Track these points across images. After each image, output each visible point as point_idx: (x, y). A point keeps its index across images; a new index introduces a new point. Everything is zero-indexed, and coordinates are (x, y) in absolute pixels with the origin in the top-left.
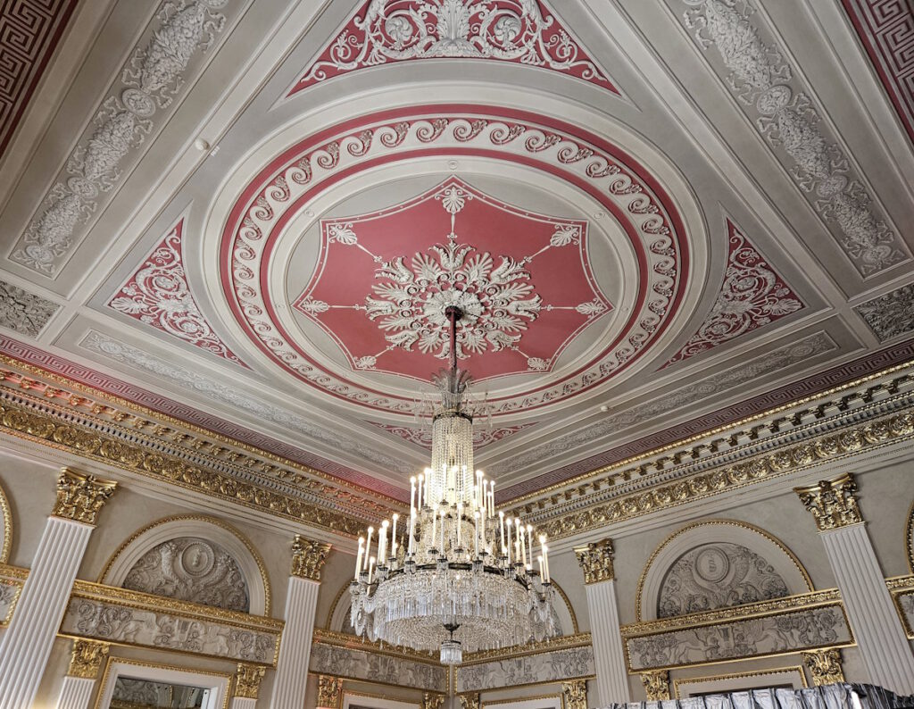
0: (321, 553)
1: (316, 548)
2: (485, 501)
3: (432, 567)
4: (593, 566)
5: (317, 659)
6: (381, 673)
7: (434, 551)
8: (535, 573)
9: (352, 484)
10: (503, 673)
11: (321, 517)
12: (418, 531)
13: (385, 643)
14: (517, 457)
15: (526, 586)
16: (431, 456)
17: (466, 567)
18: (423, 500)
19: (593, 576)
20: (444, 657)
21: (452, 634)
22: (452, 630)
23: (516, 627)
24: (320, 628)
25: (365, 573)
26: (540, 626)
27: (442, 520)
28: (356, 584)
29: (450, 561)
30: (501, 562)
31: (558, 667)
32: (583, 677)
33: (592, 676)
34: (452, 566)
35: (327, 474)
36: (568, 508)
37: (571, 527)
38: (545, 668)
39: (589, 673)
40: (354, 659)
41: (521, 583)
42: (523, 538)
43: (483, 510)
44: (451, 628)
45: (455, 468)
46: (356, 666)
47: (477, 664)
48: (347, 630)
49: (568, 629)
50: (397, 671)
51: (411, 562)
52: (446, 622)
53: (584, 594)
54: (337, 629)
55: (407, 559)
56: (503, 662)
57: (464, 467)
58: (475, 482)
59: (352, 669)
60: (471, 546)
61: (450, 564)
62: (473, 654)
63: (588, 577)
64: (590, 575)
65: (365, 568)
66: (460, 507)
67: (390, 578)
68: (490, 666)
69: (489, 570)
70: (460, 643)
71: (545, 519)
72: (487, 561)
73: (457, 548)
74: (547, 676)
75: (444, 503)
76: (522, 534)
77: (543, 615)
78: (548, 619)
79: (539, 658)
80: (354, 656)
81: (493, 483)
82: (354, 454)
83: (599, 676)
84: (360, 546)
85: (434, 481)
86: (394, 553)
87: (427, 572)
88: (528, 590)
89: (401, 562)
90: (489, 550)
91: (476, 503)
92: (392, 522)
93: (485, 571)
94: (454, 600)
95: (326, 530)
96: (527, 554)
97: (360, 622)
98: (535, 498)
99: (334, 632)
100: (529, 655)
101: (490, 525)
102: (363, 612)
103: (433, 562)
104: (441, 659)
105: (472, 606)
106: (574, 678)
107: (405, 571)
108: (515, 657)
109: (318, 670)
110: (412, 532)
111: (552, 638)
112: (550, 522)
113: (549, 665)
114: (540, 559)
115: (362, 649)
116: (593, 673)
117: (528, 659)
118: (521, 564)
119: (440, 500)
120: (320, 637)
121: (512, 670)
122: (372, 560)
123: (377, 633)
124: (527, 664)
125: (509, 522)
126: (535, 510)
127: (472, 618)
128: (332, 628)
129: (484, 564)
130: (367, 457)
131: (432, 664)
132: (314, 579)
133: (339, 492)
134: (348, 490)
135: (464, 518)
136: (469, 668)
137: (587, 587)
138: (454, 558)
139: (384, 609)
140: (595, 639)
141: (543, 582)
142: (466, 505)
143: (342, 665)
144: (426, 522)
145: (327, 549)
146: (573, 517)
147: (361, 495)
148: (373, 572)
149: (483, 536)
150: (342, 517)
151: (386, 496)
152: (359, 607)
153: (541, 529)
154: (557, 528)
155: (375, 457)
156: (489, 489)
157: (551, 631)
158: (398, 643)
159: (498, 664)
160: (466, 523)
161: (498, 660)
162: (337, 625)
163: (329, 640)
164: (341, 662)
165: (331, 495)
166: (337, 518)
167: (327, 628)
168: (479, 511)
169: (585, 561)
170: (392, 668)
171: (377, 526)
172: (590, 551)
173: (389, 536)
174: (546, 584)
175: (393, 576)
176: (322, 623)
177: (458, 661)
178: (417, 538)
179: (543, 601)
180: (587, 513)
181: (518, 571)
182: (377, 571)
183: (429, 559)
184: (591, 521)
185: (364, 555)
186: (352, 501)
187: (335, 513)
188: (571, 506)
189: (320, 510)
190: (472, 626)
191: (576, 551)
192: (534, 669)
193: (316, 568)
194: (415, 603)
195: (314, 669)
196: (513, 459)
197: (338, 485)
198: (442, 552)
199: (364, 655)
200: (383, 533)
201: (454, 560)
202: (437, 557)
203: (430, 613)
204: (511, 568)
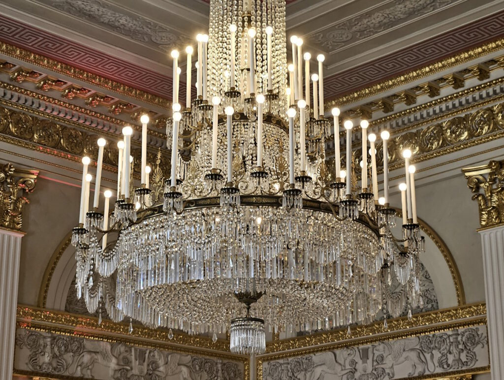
0: (21, 186)
1: (11, 177)
2: (306, 89)
3: (212, 203)
4: (495, 198)
5: (26, 352)
6: (136, 371)
7: (215, 176)
8: (392, 210)
9: (67, 66)
10: (339, 368)
11: (16, 124)
12: (187, 142)
13: (137, 324)
14: (369, 15)
15: (376, 231)
16: (207, 12)
17: (274, 201)
18: (194, 89)
19: (494, 215)
20: (236, 341)
21: (248, 309)
22: (248, 304)
23: (358, 294)
24: (29, 305)
25: (95, 214)
26: (397, 293)
27: (228, 124)
28: (82, 231)
29: (242, 192)
30: (334, 192)
31: (428, 356)
32: (468, 371)
33: (483, 369)
34: (246, 200)
35: (21, 48)
36: (457, 102)
37: (460, 135)
38: (406, 358)
39: (479, 365)
40: (90, 352)
41: (367, 225)
42: (373, 152)
43: (303, 104)
44: (248, 299)
45: (251, 33)
46: (93, 362)
47: (294, 355)
48: (74, 306)
49: (448, 298)
50: (162, 369)
51: (174, 194)
52: (238, 288)
53: (477, 243)
54: (57, 307)
55: (167, 190)
56: (338, 352)
57: (269, 30)
58: (289, 58)
59: (87, 367)
60: (281, 167)
61: (242, 197)
62: (288, 340)
63: (485, 216)
64: (489, 213)
65: (96, 204)
66: (260, 99)
67: (139, 221)
68: (316, 358)
69: (312, 205)
70: (262, 322)
71: (417, 122)
72: (309, 191)
73: (256, 170)
74: (410, 370)
75: (233, 93)
76: (372, 146)
77: (403, 274)
78: (411, 282)
79: (397, 344)
80: (88, 345)
81: (321, 58)
82: (69, 11)
83: (495, 370)
84: (85, 170)
85: (213, 54)
86: (145, 180)
87: (204, 211)
88: (379, 236)
89: (157, 194)
90: (313, 174)
91: (289, 93)
92: (138, 129)
93: (305, 207)
94: (252, 256)
95: (26, 146)
96: (380, 182)
97: (93, 290)
98: (400, 86)
99: (52, 310)
100: (381, 339)
101: (317, 131)
102: (96, 276)
103: (214, 194)
104: (232, 346)
105: (283, 264)
106: (454, 373)
107: (164, 209)
108: (358, 343)
109: (30, 368)
110: (175, 144)
111: (417, 312)
112: (425, 128)
113: (413, 355)
114: (402, 187)
115: (103, 337)
116: (485, 364)
117: (380, 348)
118: (368, 195)
119: (226, 89)
120: (29, 319)
121: (353, 363)
122: (108, 194)
123: (123, 308)
124: (377, 353)
125: (349, 125)
126: (400, 106)
127: (282, 282)
128: (49, 304)
129: (304, 196)
130: (91, 17)
131: (219, 356)
132: (13, 229)
133: (46, 80)
134: (62, 77)
135: (268, 119)
136: (281, 361)
137: (482, 233)
138: (249, 186)
139: (132, 271)
140: (491, 313)
141: (405, 222)
142: (272, 96)
143: (70, 361)
144: (200, 128)
145: (32, 179)
146: (465, 119)
147: (86, 85)
148: (111, 213)
149: (302, 150)
150: (53, 124)
151: (131, 87)
152: (88, 267)
153: (409, 139)
154: (436, 137)
155: (109, 16)
156: (314, 68)
157: (416, 299)
158: (159, 323)
159: (329, 355)
160: (273, 129)
161: (331, 348)
162: (56, 299)
163: (45, 323)
164: (68, 357)
165: (29, 86)
166: (46, 126)
167: (41, 305)
168: (294, 106)
169: (482, 191)
170: (154, 365)
171: (114, 137)
172: (490, 174)
173: (135, 151)
174: (411, 226)
175: (145, 218)
176: (32, 297)
177: (259, 348)
178: (186, 155)
179: (403, 253)
180: (491, 110)
181: (362, 207)
182: (117, 212)
183: (207, 189)
184: (496, 124)
185: (93, 184)
186: (71, 95)
187: (41, 117)
188: (463, 100)
189: (13, 113)
190: (284, 296)
191: (467, 174)
192: (389, 362)
193: (14, 210)
194: (184, 261)
195: (23, 367)
196: (362, 17)
197: (44, 70)
198: (229, 177)
199: (106, 345)
200: (123, 146)
201: (250, 190)
202: (221, 185)
203: (210, 276)
204: (351, 202)
